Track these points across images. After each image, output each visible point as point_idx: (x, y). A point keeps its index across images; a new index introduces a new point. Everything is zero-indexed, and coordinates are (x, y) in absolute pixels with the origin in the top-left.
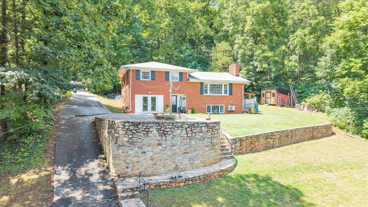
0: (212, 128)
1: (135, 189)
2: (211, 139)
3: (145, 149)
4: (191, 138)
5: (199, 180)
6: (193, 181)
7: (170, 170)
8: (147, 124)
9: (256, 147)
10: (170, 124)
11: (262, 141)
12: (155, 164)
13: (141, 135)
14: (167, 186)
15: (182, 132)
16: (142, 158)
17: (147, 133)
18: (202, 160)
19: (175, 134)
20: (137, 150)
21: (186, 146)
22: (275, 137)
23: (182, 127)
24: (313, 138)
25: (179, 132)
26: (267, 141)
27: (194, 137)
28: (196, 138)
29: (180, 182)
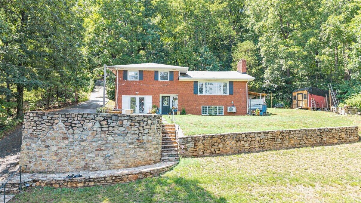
0: (139, 122)
1: (17, 185)
2: (138, 135)
3: (49, 142)
4: (107, 132)
5: (104, 182)
6: (96, 182)
7: (78, 169)
8: (52, 115)
9: (221, 150)
10: (79, 116)
11: (231, 143)
12: (60, 160)
13: (45, 127)
14: (60, 186)
15: (94, 125)
16: (45, 153)
17: (52, 124)
18: (122, 159)
19: (85, 128)
20: (40, 143)
21: (99, 142)
22: (253, 139)
23: (94, 119)
24: (322, 143)
25: (90, 125)
26: (239, 143)
27: (112, 132)
28: (115, 134)
29: (77, 183)
